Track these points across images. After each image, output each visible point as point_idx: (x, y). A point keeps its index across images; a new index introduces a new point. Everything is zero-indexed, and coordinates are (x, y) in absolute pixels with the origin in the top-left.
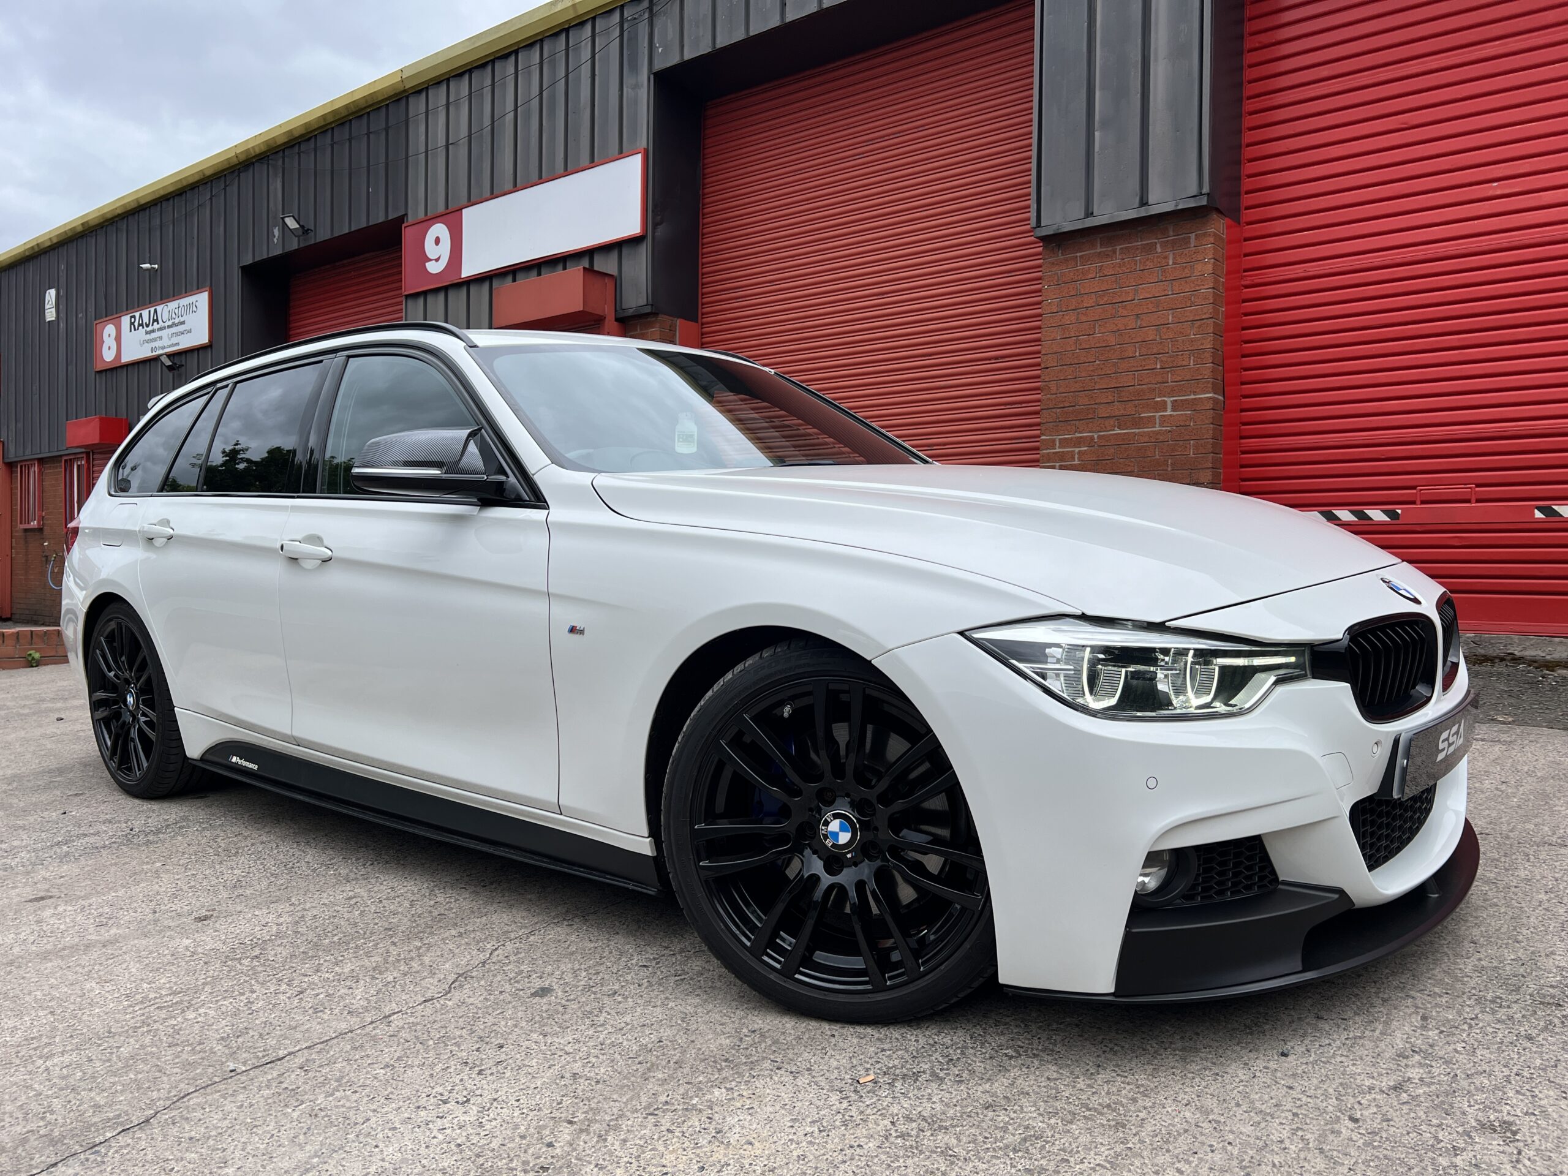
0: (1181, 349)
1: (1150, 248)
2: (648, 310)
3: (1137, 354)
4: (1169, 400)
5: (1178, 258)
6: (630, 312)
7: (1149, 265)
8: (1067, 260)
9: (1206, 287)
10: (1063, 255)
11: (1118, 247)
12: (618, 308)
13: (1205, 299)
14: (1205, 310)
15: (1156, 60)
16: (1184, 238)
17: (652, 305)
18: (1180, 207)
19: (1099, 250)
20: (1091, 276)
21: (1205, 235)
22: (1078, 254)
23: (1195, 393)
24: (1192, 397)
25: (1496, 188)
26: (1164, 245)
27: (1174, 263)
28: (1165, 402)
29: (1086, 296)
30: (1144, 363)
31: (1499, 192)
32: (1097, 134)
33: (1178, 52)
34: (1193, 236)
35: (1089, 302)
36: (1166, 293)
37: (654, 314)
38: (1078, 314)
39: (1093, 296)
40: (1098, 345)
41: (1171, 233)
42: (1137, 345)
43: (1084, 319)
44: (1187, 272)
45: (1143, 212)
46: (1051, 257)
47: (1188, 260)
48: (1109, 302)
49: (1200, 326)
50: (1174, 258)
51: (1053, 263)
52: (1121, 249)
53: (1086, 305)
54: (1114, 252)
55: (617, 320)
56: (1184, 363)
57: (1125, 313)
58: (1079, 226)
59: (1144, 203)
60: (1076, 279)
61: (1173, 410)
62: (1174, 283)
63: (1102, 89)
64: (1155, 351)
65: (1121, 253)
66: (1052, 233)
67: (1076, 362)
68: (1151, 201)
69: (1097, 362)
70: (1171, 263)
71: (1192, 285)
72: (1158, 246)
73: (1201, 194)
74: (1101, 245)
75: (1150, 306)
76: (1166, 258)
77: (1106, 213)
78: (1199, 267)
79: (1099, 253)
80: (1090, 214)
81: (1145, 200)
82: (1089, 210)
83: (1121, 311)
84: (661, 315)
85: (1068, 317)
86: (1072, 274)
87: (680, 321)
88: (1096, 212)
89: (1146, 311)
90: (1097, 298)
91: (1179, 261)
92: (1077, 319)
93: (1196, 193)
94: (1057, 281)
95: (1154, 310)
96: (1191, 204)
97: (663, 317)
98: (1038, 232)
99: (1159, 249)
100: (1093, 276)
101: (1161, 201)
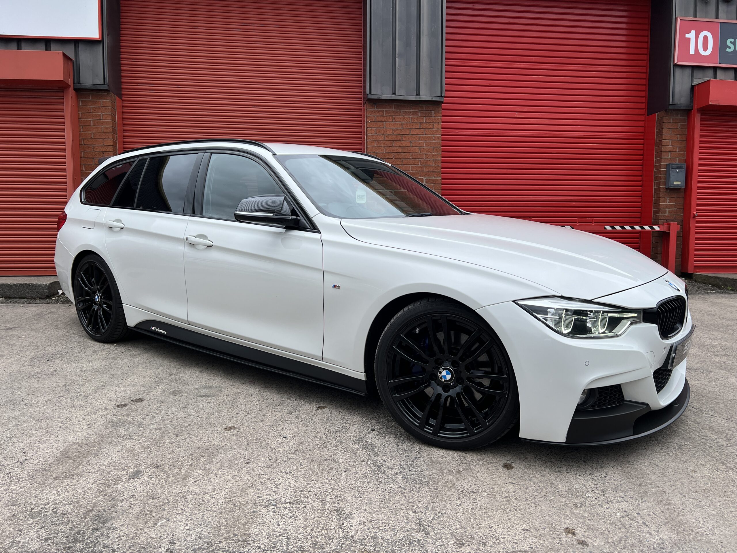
0: (429, 158)
1: (416, 114)
2: (106, 88)
3: (411, 158)
4: (424, 178)
5: (427, 120)
6: (88, 86)
8: (379, 111)
9: (439, 134)
10: (377, 109)
11: (402, 110)
12: (76, 82)
13: (438, 139)
14: (438, 144)
15: (423, 35)
16: (430, 112)
17: (108, 85)
18: (434, 99)
19: (394, 110)
20: (390, 121)
21: (438, 112)
22: (384, 110)
23: (434, 177)
24: (433, 178)
25: (517, 114)
26: (422, 113)
27: (426, 122)
28: (423, 179)
29: (388, 129)
30: (414, 162)
31: (518, 116)
32: (397, 59)
33: (432, 34)
34: (433, 112)
35: (390, 132)
36: (423, 134)
37: (107, 91)
38: (385, 136)
39: (391, 130)
40: (394, 151)
41: (424, 109)
42: (411, 154)
43: (387, 139)
44: (431, 127)
45: (418, 98)
46: (371, 109)
47: (432, 122)
48: (398, 133)
49: (436, 150)
50: (426, 120)
51: (372, 111)
52: (403, 111)
53: (388, 133)
54: (401, 112)
55: (75, 89)
56: (430, 164)
57: (405, 139)
58: (389, 98)
59: (418, 94)
60: (383, 121)
61: (426, 183)
62: (426, 130)
63: (399, 40)
64: (418, 157)
65: (403, 113)
66: (377, 98)
67: (384, 157)
68: (421, 94)
69: (394, 159)
70: (424, 121)
71: (433, 132)
72: (419, 113)
73: (441, 96)
74: (395, 108)
75: (416, 138)
76: (422, 119)
77: (401, 95)
78: (436, 125)
79: (394, 111)
80: (394, 94)
81: (418, 93)
82: (394, 92)
83: (404, 138)
84: (111, 92)
85: (380, 137)
86: (381, 118)
87: (116, 97)
88: (397, 93)
89: (414, 140)
90: (393, 131)
91: (428, 121)
92: (384, 139)
93: (440, 95)
94: (375, 120)
95: (418, 140)
96: (438, 99)
97: (111, 94)
98: (370, 97)
99: (419, 115)
100: (391, 121)
101: (425, 95)
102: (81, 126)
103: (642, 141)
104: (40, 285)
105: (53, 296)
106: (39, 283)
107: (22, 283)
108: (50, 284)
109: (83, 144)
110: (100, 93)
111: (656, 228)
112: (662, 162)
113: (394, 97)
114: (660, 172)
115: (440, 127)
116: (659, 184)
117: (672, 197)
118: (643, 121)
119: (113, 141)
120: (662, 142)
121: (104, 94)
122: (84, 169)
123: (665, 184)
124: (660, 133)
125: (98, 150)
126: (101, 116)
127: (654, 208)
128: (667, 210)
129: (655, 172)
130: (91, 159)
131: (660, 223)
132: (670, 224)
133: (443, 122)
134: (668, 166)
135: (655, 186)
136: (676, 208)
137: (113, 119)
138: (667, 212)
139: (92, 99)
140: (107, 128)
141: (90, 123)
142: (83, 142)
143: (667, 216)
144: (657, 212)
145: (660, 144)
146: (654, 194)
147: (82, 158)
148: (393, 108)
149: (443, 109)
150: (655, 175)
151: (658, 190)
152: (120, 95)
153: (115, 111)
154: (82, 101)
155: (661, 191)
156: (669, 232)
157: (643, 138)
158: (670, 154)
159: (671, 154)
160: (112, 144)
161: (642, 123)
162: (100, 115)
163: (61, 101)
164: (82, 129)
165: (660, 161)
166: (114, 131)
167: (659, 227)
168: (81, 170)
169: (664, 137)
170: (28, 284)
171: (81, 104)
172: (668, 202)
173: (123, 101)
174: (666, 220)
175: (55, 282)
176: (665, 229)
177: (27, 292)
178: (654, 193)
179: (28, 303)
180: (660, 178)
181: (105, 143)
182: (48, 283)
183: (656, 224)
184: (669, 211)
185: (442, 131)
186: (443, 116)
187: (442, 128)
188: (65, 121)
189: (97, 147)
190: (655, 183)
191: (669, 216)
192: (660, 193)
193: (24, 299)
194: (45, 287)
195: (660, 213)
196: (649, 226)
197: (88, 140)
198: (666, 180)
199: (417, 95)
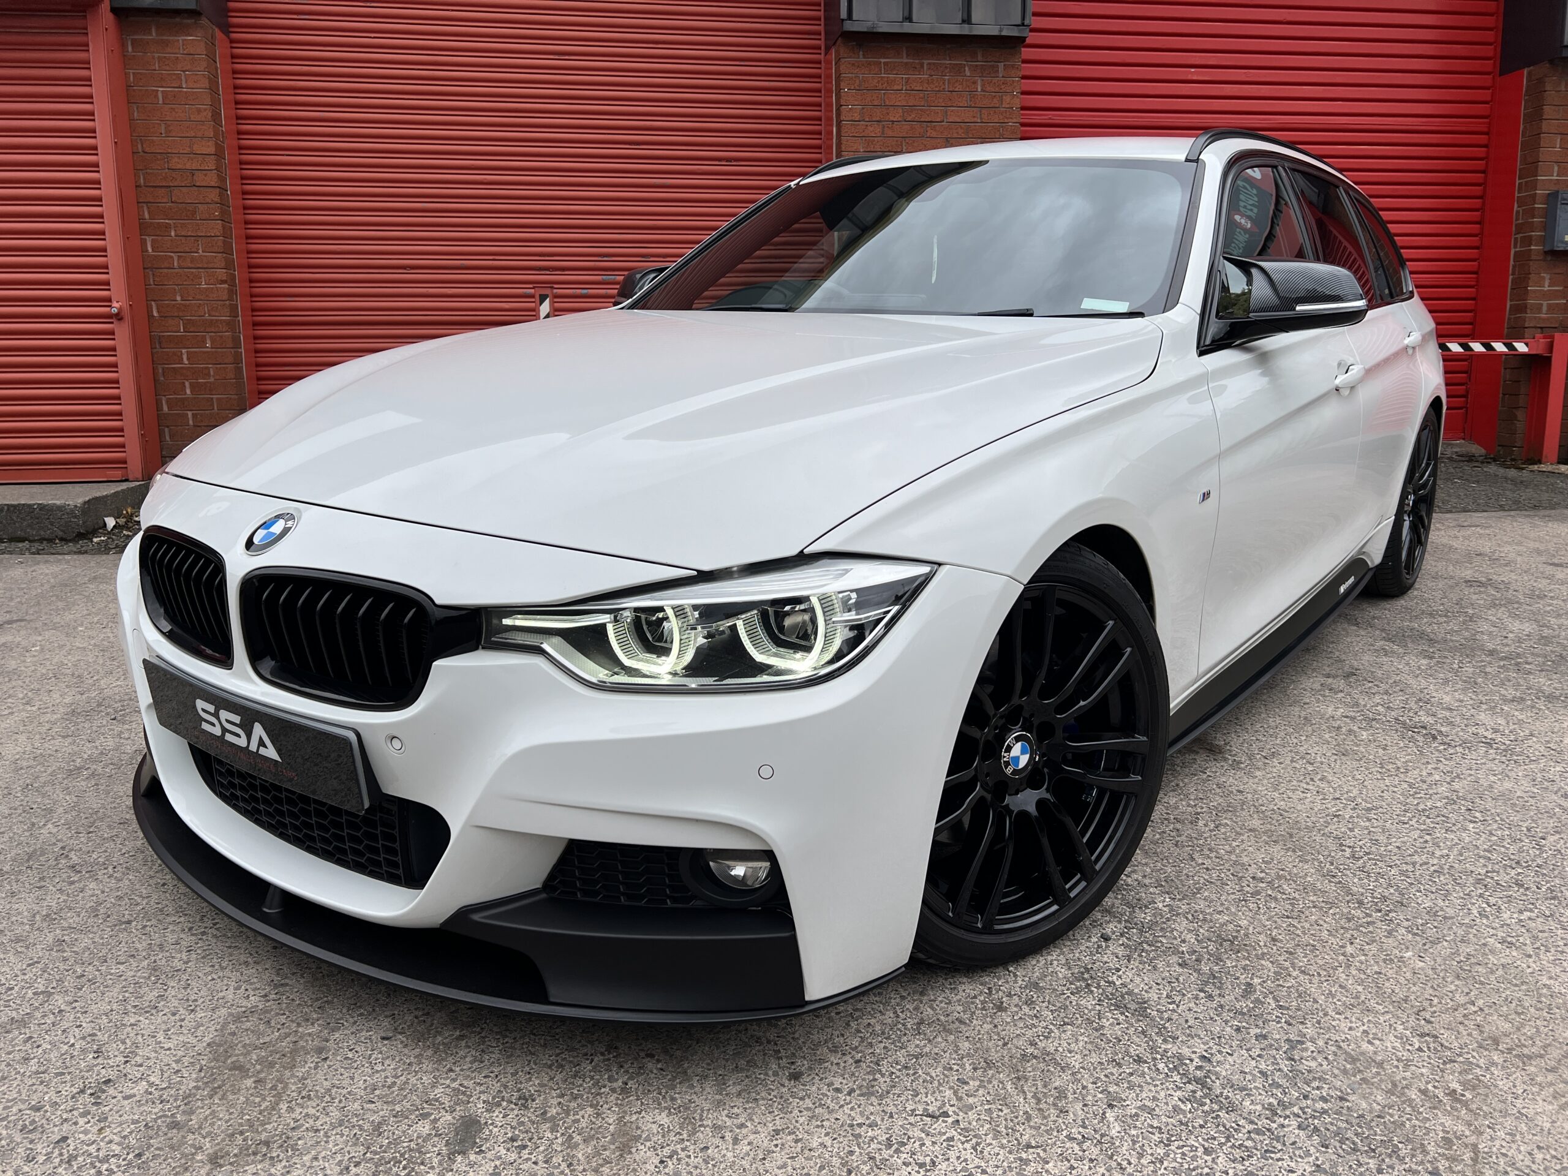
1: (958, 70)
5: (987, 85)
7: (959, 88)
8: (869, 64)
9: (1015, 120)
10: (864, 57)
11: (926, 62)
13: (1013, 132)
16: (993, 66)
18: (1004, 33)
19: (905, 60)
20: (896, 87)
21: (1013, 66)
22: (883, 60)
26: (973, 69)
27: (983, 90)
29: (891, 109)
34: (1001, 65)
35: (894, 115)
36: (976, 120)
37: (194, 14)
38: (884, 127)
39: (901, 110)
41: (980, 58)
43: (890, 133)
44: (996, 102)
45: (965, 30)
46: (850, 57)
47: (997, 90)
48: (917, 120)
50: (983, 86)
51: (853, 64)
52: (929, 64)
53: (892, 119)
54: (922, 66)
55: (114, 10)
57: (934, 134)
58: (895, 29)
59: (967, 20)
60: (880, 87)
62: (984, 111)
65: (928, 69)
66: (865, 30)
68: (974, 20)
70: (979, 90)
71: (1001, 117)
72: (967, 68)
73: (1023, 25)
74: (908, 56)
75: (960, 131)
76: (975, 83)
77: (925, 22)
78: (1007, 100)
79: (906, 64)
80: (909, 18)
81: (966, 17)
82: (907, 14)
83: (930, 131)
84: (203, 18)
85: (871, 129)
86: (876, 81)
87: (218, 33)
88: (915, 19)
89: (955, 135)
90: (903, 112)
91: (988, 89)
92: (883, 133)
93: (1019, 22)
94: (859, 85)
95: (963, 136)
96: (1014, 32)
97: (204, 21)
98: (849, 26)
99: (968, 74)
100: (900, 88)
101: (985, 23)
102: (135, 106)
103: (1483, 139)
104: (59, 508)
105: (94, 532)
106: (58, 502)
107: (15, 503)
108: (85, 503)
109: (140, 150)
110: (178, 20)
111: (1521, 347)
112: (1538, 187)
113: (907, 28)
114: (1531, 213)
115: (1017, 103)
116: (1528, 241)
117: (1557, 271)
118: (1488, 88)
119: (216, 144)
120: (1540, 138)
121: (186, 21)
122: (147, 216)
123: (1543, 240)
124: (1536, 116)
125: (179, 166)
126: (183, 78)
127: (1511, 301)
128: (1545, 303)
129: (1518, 212)
130: (163, 190)
131: (1526, 335)
132: (1553, 337)
133: (1023, 93)
134: (1553, 197)
135: (1515, 247)
136: (1564, 298)
137: (213, 89)
138: (1545, 309)
139: (157, 35)
140: (199, 111)
141: (156, 96)
142: (140, 146)
143: (1544, 319)
144: (1522, 309)
145: (1534, 144)
146: (1514, 266)
147: (139, 186)
148: (905, 56)
149: (1024, 62)
150: (1517, 219)
151: (1523, 258)
152: (226, 28)
153: (216, 68)
154: (134, 42)
155: (1533, 257)
156: (1550, 357)
157: (1486, 130)
158: (1556, 168)
159: (1559, 167)
160: (212, 150)
161: (1486, 95)
162: (179, 77)
163: (80, 39)
164: (136, 114)
165: (1534, 185)
166: (216, 116)
167: (1527, 344)
168: (141, 218)
169: (1545, 126)
170: (30, 506)
171: (130, 49)
172: (1547, 283)
173: (232, 41)
174: (1541, 328)
175: (96, 499)
176: (1539, 349)
177: (29, 526)
178: (1512, 262)
179: (33, 553)
180: (1532, 227)
181: (197, 148)
182: (80, 501)
183: (1520, 338)
184: (1549, 306)
185: (1022, 115)
186: (1024, 77)
187: (1023, 108)
188: (93, 90)
189: (176, 160)
190: (1516, 239)
191: (1548, 319)
192: (1531, 263)
193: (23, 541)
194: (72, 511)
195: (1528, 311)
196: (1504, 344)
197: (153, 141)
198: (1545, 230)
199: (964, 21)
